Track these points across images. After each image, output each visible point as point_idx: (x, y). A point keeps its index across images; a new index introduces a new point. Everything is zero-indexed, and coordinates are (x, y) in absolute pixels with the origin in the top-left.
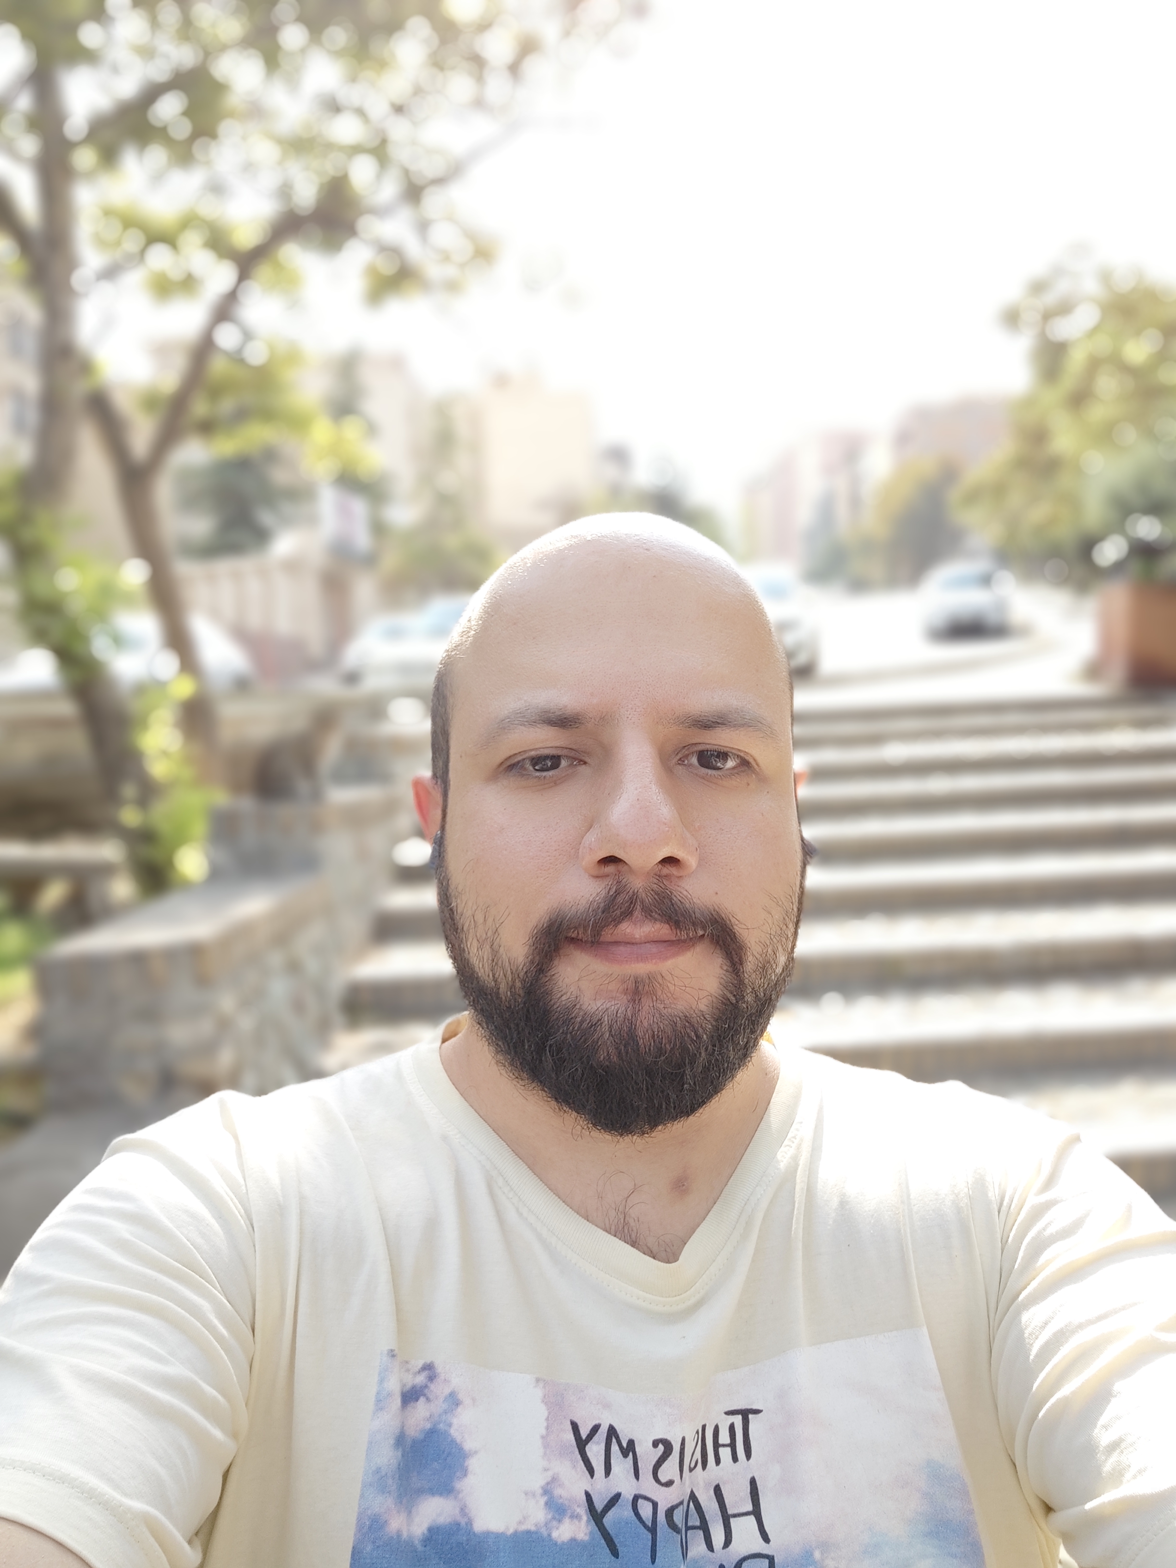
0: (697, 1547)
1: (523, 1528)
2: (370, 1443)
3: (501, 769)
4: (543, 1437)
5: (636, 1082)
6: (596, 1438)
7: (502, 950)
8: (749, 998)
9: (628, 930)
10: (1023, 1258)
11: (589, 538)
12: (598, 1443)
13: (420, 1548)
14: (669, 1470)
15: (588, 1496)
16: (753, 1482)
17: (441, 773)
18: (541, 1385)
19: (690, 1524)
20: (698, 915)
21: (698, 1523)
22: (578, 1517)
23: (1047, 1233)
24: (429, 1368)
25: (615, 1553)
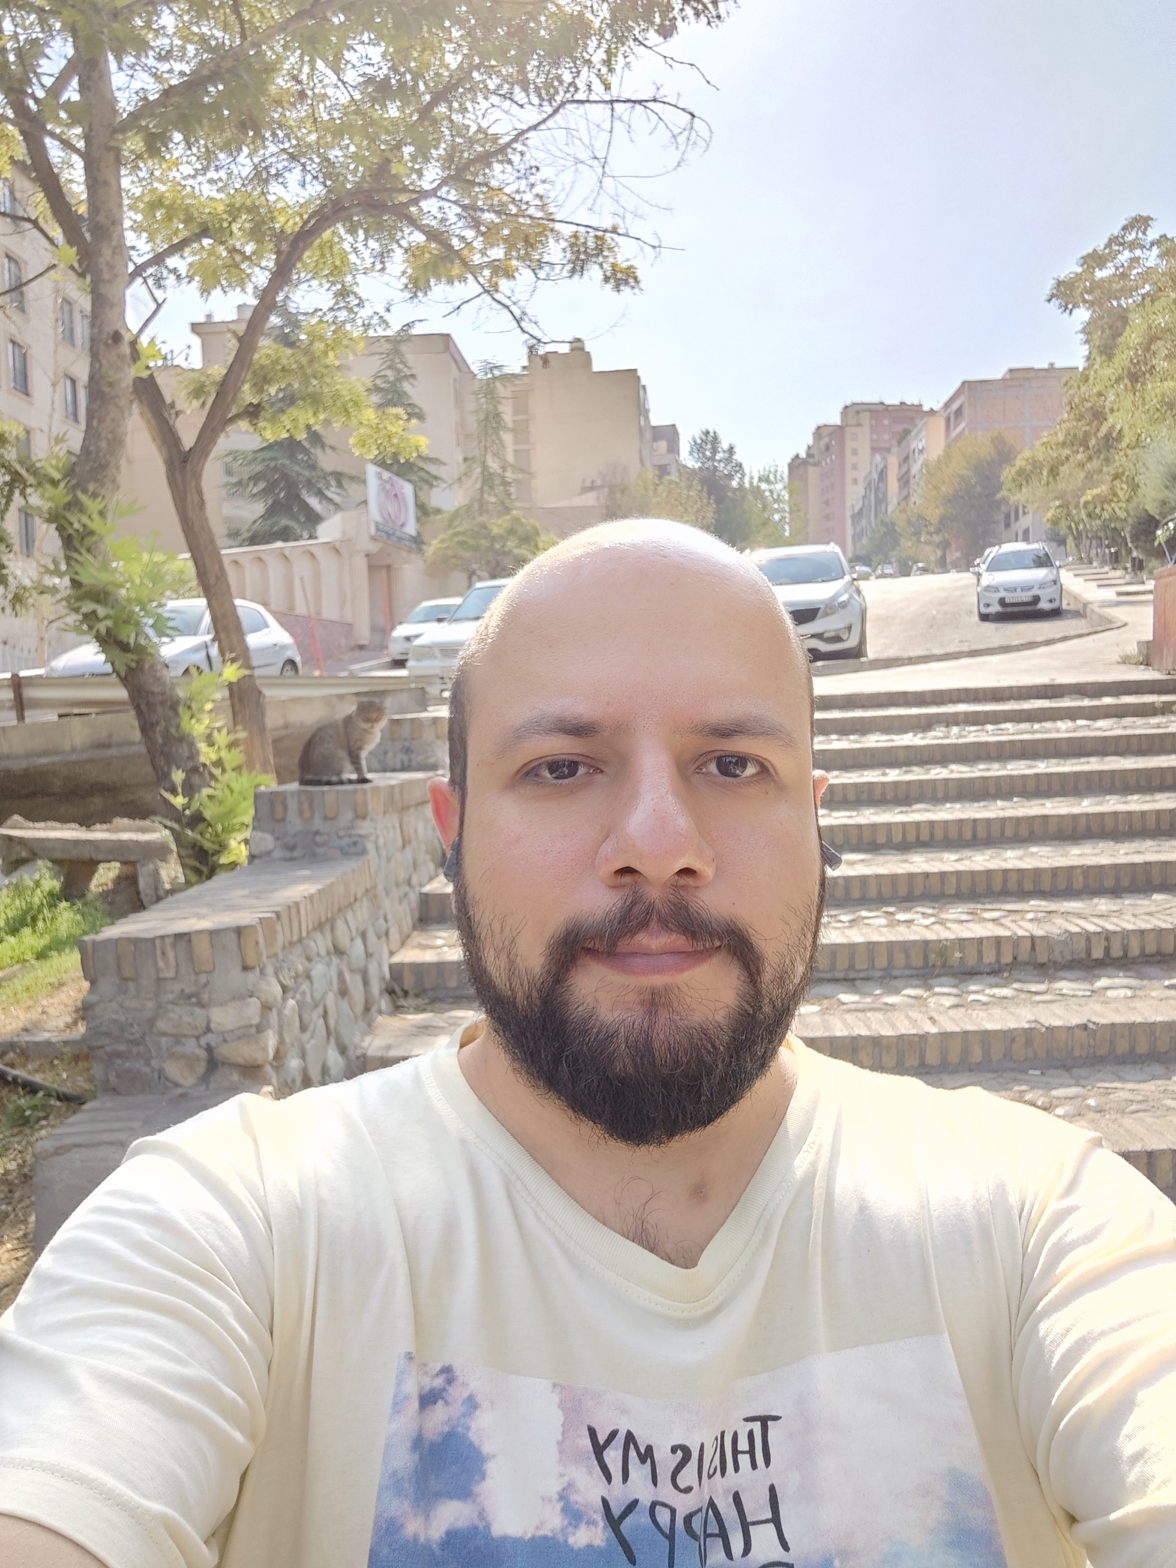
0: (717, 1555)
1: (540, 1533)
2: (387, 1446)
3: (518, 776)
4: (559, 1443)
5: (652, 1095)
6: (613, 1443)
7: (519, 959)
8: (767, 1009)
9: (644, 941)
10: (1044, 1264)
11: (606, 546)
12: (616, 1449)
13: (438, 1552)
14: (688, 1476)
15: (605, 1502)
16: (772, 1489)
17: (459, 781)
18: (558, 1390)
19: (709, 1531)
20: (715, 926)
21: (717, 1531)
22: (594, 1523)
23: (1068, 1239)
24: (447, 1371)
25: (632, 1560)
